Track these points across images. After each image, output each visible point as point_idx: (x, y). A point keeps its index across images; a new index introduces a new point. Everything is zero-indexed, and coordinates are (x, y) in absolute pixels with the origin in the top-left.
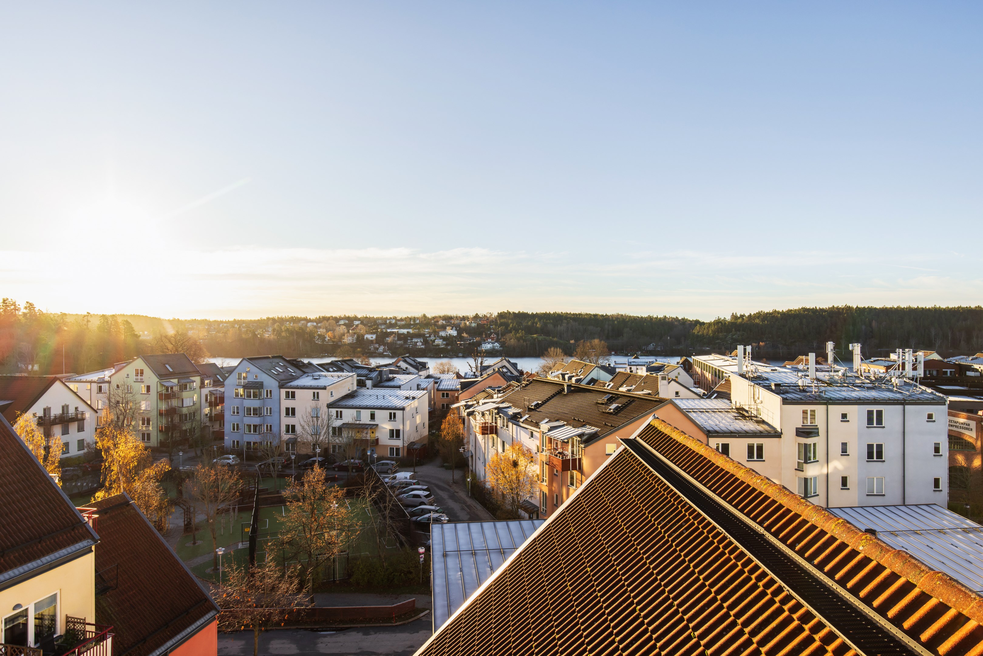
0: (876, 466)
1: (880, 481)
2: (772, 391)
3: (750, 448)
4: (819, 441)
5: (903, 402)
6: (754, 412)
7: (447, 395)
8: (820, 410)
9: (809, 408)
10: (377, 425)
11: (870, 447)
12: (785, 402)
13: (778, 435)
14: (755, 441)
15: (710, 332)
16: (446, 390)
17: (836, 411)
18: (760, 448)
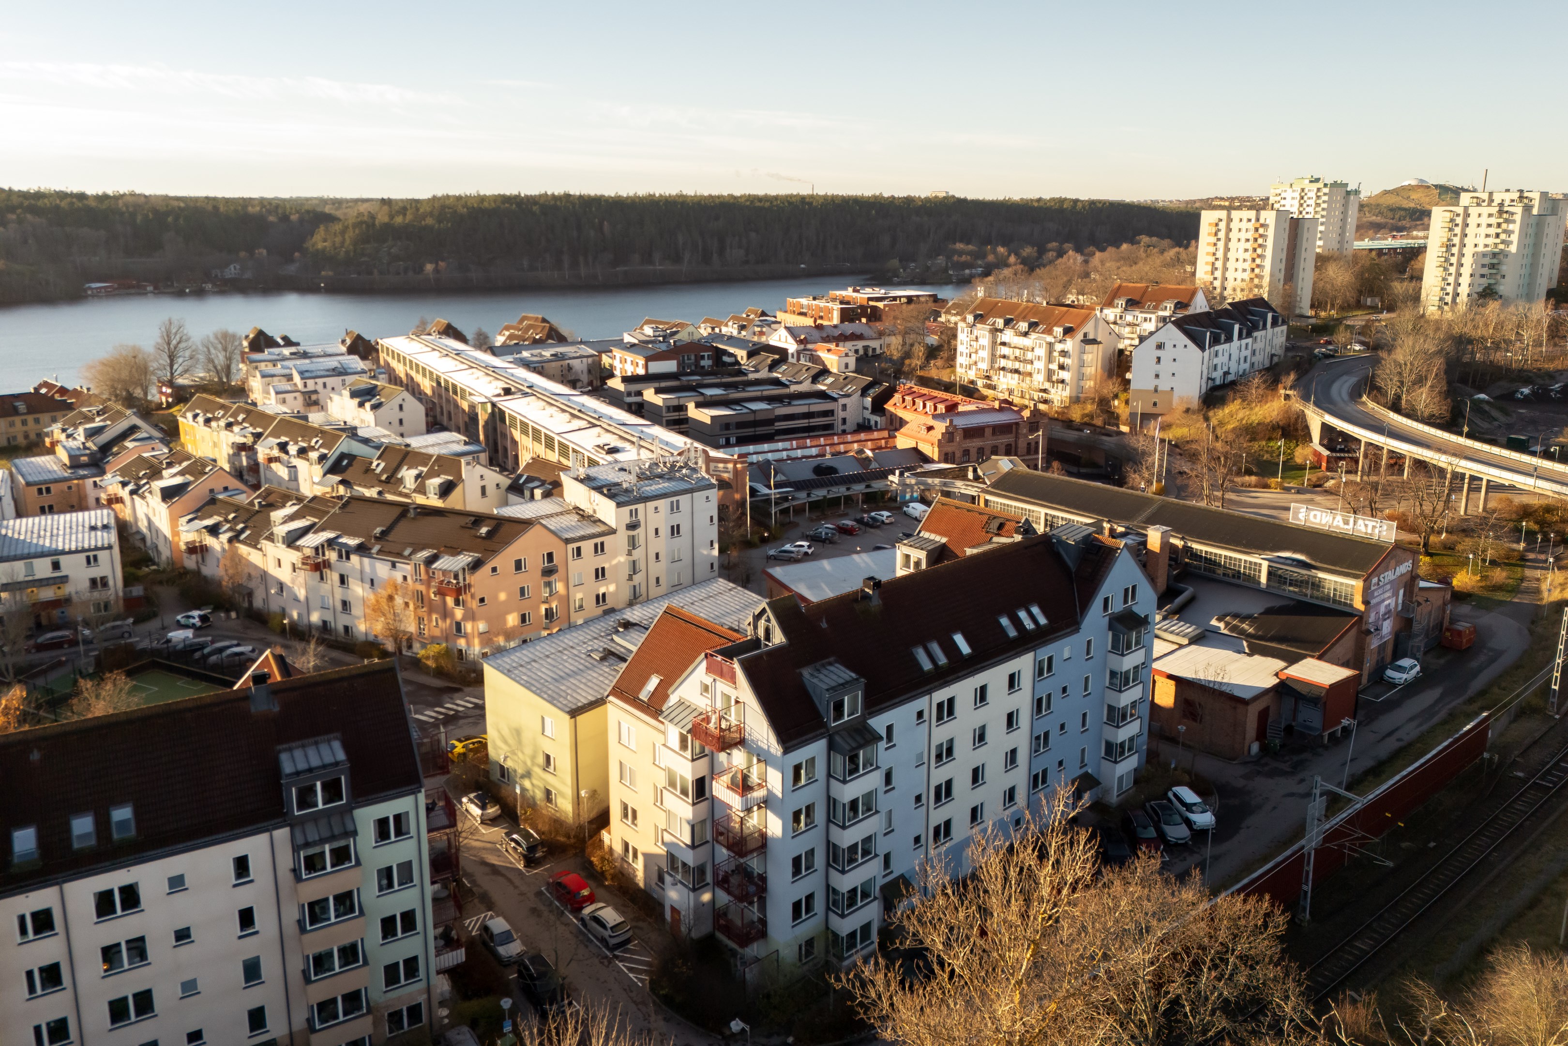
0: (677, 540)
1: (679, 550)
2: (605, 495)
3: (596, 545)
4: (640, 531)
5: (691, 491)
6: (591, 512)
7: (48, 490)
8: (640, 507)
9: (633, 507)
10: (66, 577)
11: (673, 527)
12: (619, 505)
13: (613, 532)
14: (598, 540)
15: (348, 241)
16: (45, 482)
17: (651, 505)
18: (602, 544)
